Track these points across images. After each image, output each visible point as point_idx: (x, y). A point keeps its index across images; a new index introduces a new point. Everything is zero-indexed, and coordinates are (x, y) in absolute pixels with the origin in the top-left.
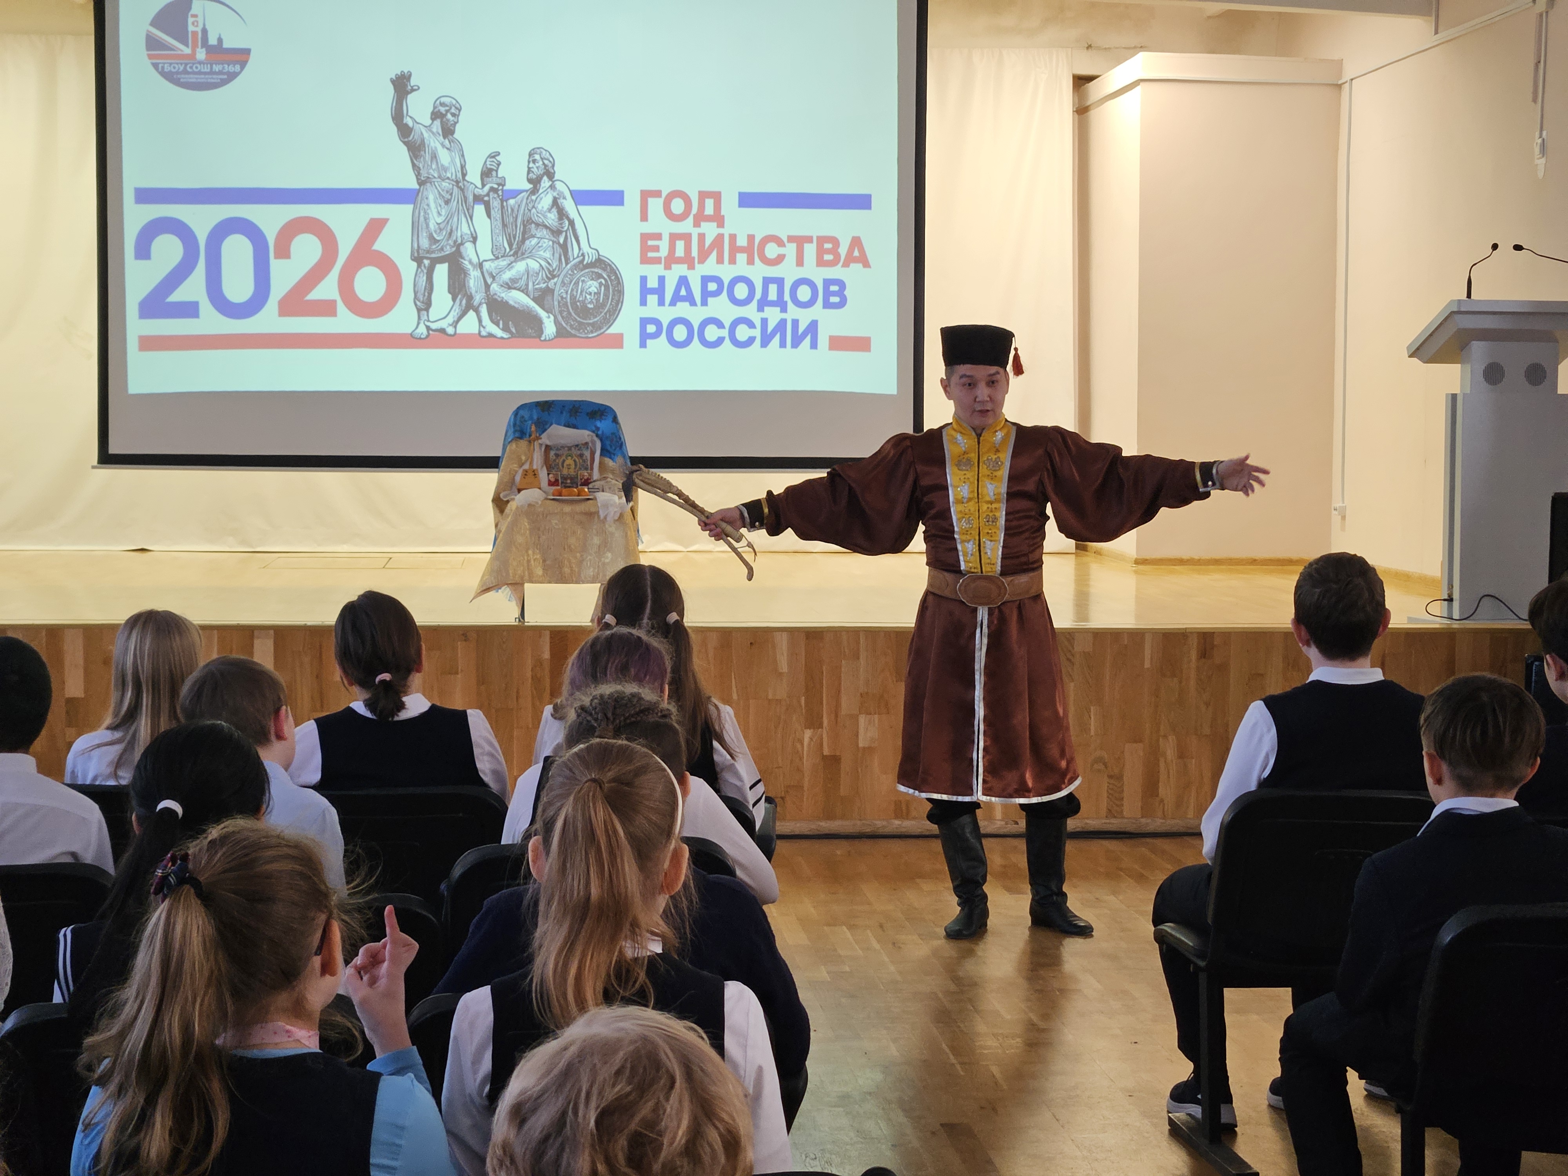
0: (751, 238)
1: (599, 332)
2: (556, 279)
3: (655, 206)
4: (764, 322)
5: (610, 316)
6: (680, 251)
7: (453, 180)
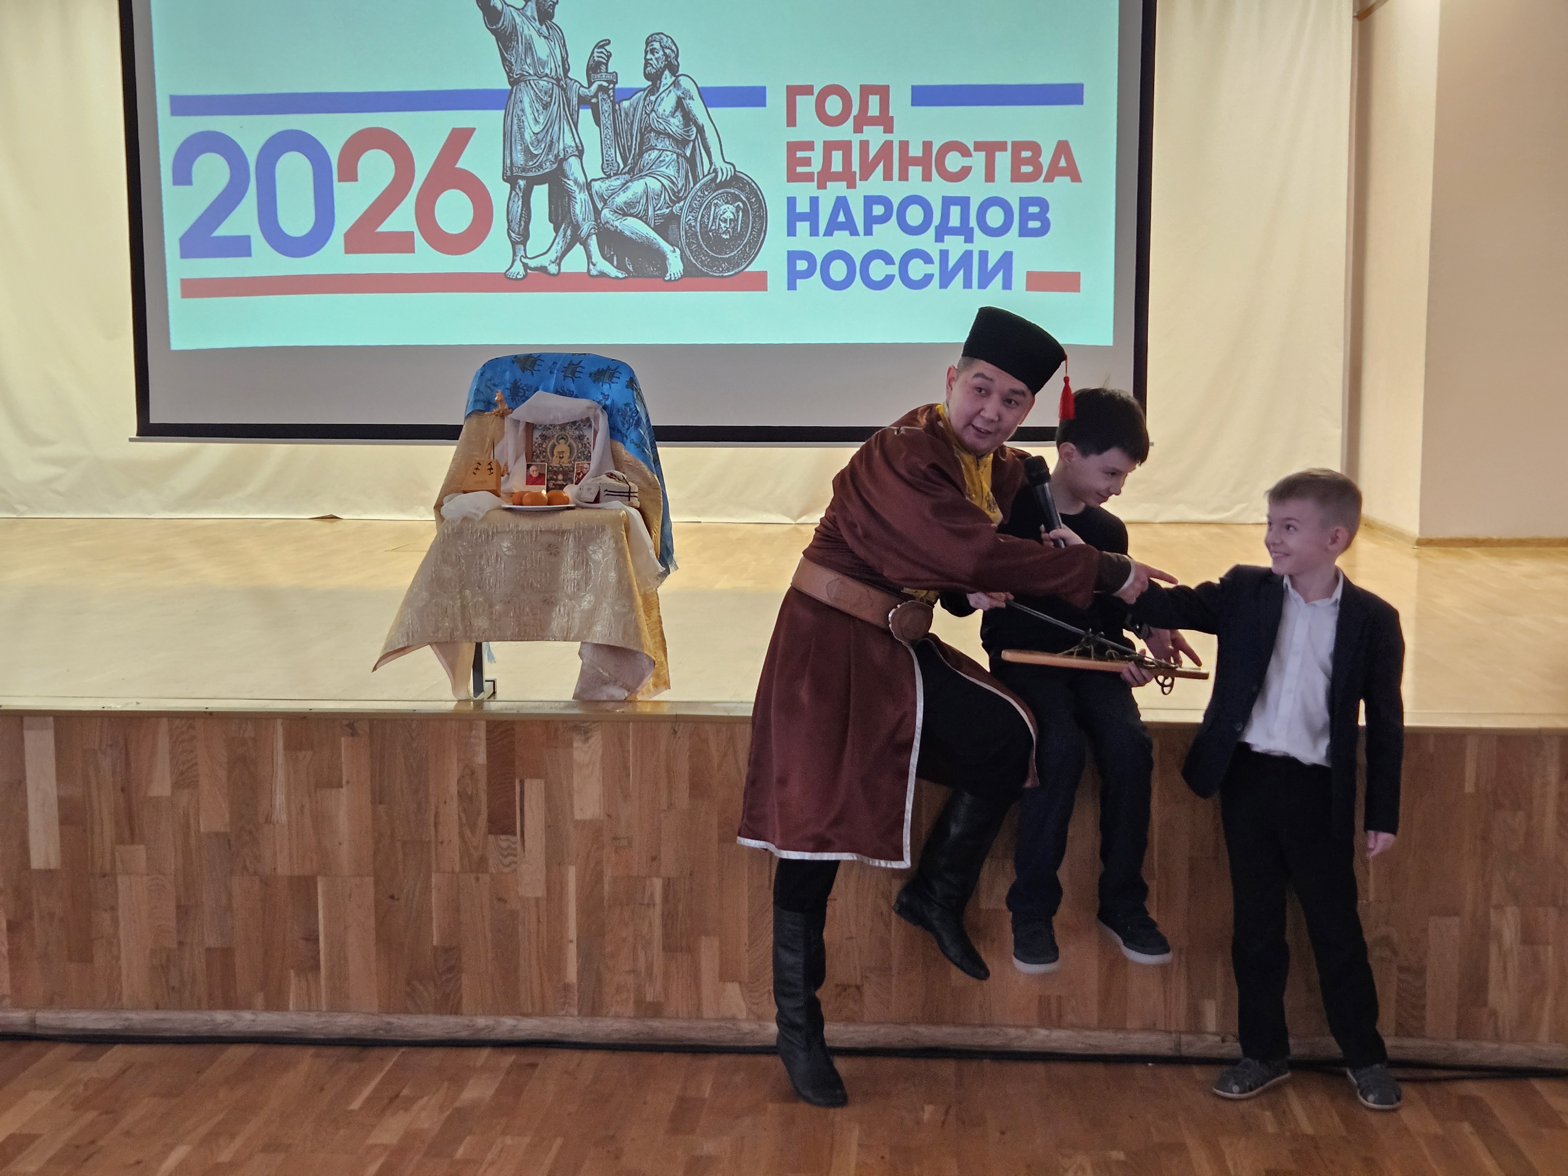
0: (927, 146)
1: (737, 271)
2: (682, 203)
3: (806, 105)
4: (944, 254)
5: (750, 249)
6: (837, 165)
7: (552, 78)
